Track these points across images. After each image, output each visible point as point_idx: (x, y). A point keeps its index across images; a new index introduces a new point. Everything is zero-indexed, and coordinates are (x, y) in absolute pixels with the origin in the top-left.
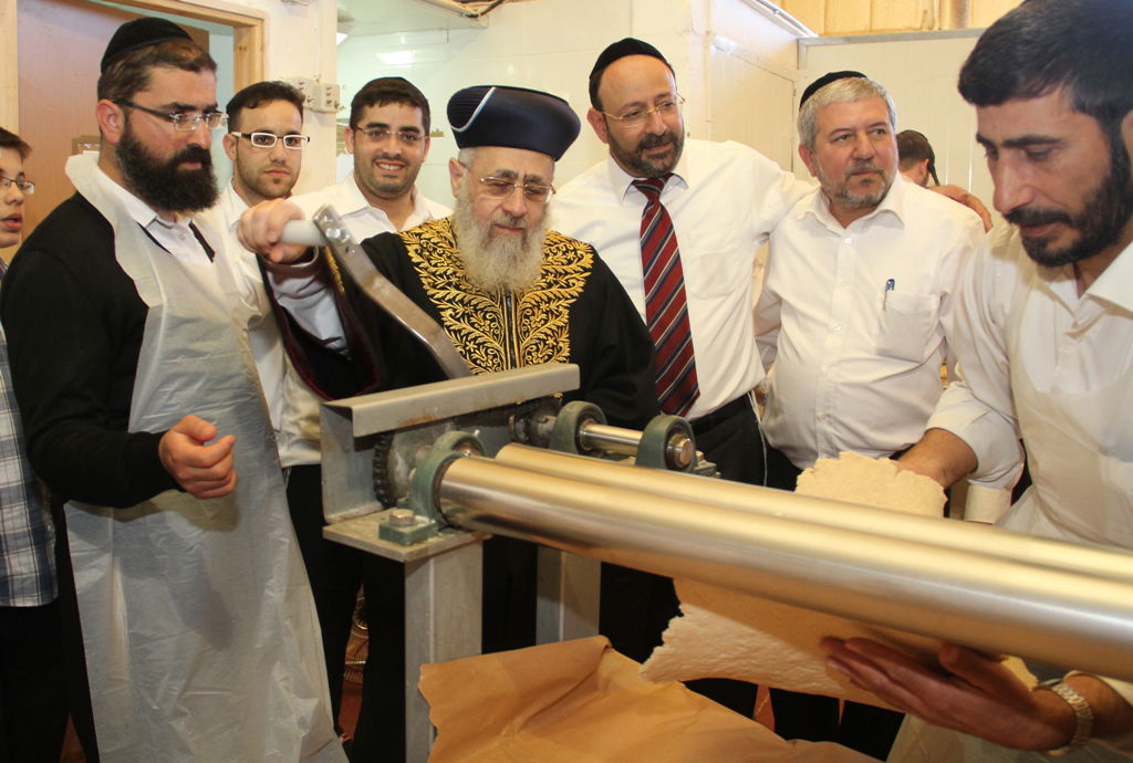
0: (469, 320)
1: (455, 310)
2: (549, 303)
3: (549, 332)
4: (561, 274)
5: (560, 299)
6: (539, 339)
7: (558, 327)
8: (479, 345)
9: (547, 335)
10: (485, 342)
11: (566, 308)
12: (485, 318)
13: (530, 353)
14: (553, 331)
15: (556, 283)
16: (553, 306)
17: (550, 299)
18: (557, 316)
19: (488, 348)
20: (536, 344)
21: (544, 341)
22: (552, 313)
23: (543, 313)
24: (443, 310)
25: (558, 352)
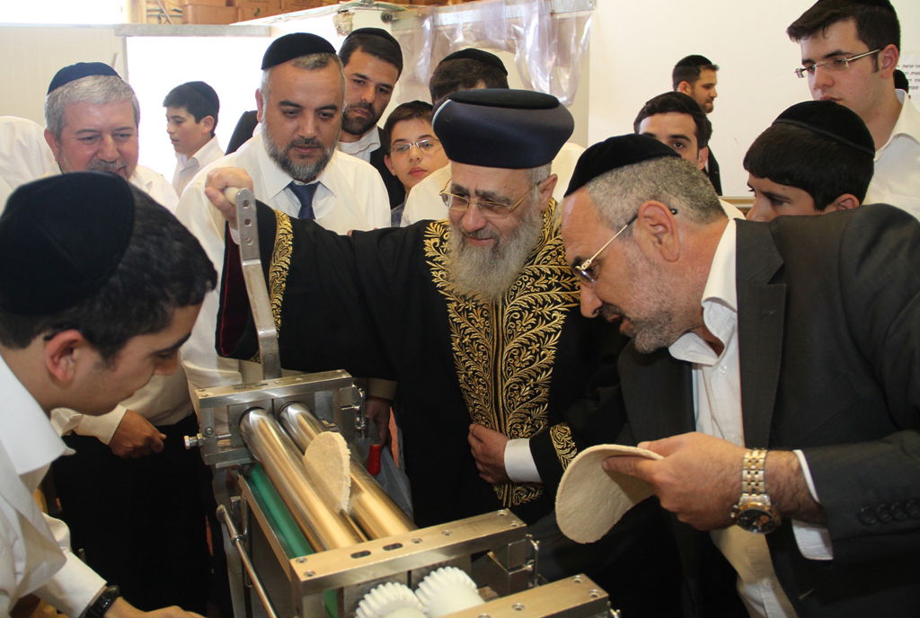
0: (468, 316)
1: (458, 304)
2: (543, 306)
3: (534, 338)
4: (566, 276)
5: (557, 303)
6: (521, 343)
7: (546, 333)
8: (472, 340)
9: (530, 340)
10: (477, 339)
11: (563, 312)
12: (482, 316)
13: (512, 356)
14: (538, 337)
15: (558, 285)
16: (546, 310)
17: (545, 302)
18: (548, 322)
19: (479, 344)
20: (518, 348)
21: (527, 346)
22: (543, 318)
23: (533, 317)
24: (450, 302)
25: (540, 359)
